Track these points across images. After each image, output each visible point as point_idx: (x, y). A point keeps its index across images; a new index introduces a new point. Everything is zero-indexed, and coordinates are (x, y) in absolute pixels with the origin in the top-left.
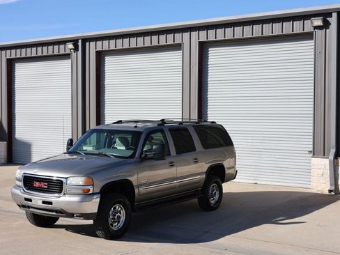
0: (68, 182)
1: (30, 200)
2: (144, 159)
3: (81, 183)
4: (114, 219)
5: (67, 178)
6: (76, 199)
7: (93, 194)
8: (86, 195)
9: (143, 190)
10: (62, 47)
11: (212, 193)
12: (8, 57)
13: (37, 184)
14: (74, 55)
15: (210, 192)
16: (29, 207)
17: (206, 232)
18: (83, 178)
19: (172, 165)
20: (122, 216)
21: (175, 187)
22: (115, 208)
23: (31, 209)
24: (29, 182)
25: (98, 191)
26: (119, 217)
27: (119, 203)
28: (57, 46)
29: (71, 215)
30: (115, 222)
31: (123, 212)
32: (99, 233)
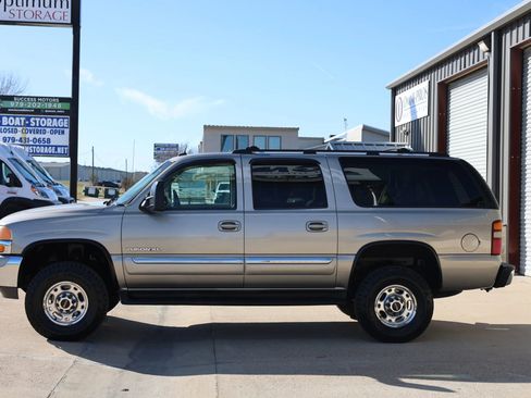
7: (11, 255)
9: (134, 265)
25: (20, 253)
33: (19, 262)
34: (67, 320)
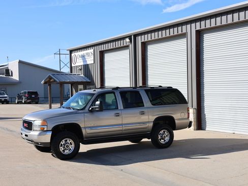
5: (34, 121)
7: (47, 131)
8: (43, 131)
9: (89, 131)
10: (125, 41)
18: (41, 121)
19: (117, 115)
22: (66, 141)
25: (51, 129)
28: (122, 41)
31: (73, 143)
33: (51, 133)
34: (67, 152)
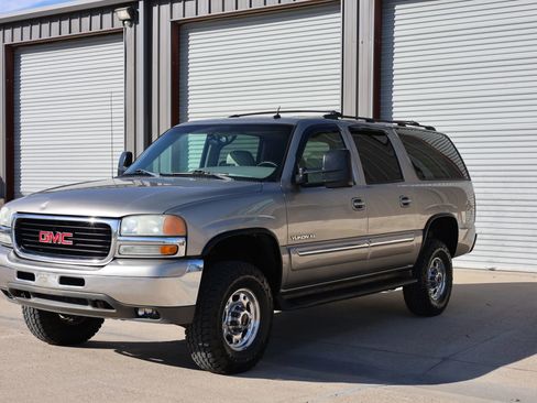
0: (124, 229)
1: (31, 277)
2: (300, 185)
3: (156, 231)
4: (234, 323)
5: (121, 218)
6: (143, 270)
7: (186, 258)
8: (170, 260)
9: (299, 258)
10: (107, 17)
11: (432, 278)
12: (8, 42)
13: (47, 237)
14: (129, 31)
15: (430, 275)
16: (28, 294)
17: (444, 359)
18: (162, 219)
19: (358, 205)
20: (251, 317)
21: (363, 258)
22: (236, 298)
23: (33, 300)
24: (28, 234)
26: (246, 321)
27: (247, 284)
28: (98, 17)
29: (132, 313)
30: (236, 331)
31: (255, 307)
32: (198, 357)
